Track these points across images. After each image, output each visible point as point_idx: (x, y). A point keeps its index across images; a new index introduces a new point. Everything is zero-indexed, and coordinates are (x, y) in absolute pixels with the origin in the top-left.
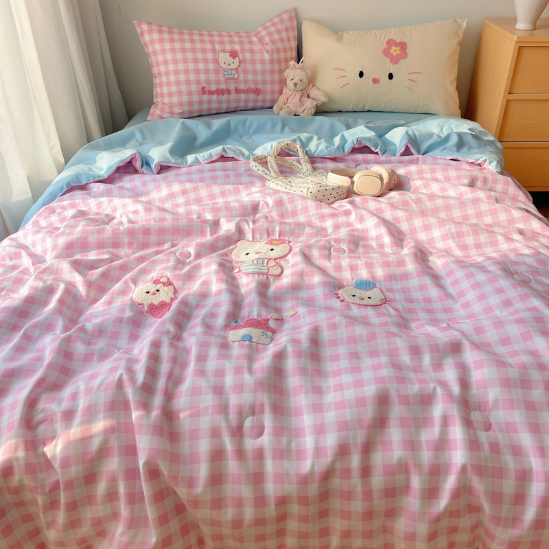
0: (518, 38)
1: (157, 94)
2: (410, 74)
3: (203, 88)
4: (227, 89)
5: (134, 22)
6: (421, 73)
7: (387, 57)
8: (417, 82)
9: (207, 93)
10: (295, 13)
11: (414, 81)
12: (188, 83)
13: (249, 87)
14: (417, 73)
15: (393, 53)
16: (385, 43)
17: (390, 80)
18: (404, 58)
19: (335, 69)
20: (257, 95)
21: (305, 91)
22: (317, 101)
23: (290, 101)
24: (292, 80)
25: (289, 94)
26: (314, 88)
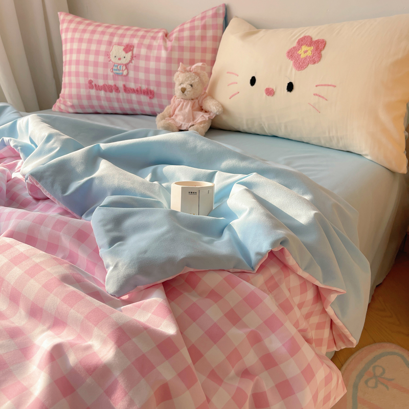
2: (318, 87)
3: (90, 82)
4: (115, 85)
5: (59, 13)
6: (335, 86)
7: (291, 60)
8: (326, 100)
9: (94, 88)
10: (225, 10)
11: (323, 97)
12: (77, 74)
13: (140, 87)
14: (329, 85)
15: (300, 55)
16: (297, 41)
17: (289, 92)
18: (314, 63)
19: (228, 73)
20: (150, 98)
21: (197, 101)
22: (210, 114)
23: (176, 112)
24: (180, 84)
25: (177, 102)
26: (208, 97)
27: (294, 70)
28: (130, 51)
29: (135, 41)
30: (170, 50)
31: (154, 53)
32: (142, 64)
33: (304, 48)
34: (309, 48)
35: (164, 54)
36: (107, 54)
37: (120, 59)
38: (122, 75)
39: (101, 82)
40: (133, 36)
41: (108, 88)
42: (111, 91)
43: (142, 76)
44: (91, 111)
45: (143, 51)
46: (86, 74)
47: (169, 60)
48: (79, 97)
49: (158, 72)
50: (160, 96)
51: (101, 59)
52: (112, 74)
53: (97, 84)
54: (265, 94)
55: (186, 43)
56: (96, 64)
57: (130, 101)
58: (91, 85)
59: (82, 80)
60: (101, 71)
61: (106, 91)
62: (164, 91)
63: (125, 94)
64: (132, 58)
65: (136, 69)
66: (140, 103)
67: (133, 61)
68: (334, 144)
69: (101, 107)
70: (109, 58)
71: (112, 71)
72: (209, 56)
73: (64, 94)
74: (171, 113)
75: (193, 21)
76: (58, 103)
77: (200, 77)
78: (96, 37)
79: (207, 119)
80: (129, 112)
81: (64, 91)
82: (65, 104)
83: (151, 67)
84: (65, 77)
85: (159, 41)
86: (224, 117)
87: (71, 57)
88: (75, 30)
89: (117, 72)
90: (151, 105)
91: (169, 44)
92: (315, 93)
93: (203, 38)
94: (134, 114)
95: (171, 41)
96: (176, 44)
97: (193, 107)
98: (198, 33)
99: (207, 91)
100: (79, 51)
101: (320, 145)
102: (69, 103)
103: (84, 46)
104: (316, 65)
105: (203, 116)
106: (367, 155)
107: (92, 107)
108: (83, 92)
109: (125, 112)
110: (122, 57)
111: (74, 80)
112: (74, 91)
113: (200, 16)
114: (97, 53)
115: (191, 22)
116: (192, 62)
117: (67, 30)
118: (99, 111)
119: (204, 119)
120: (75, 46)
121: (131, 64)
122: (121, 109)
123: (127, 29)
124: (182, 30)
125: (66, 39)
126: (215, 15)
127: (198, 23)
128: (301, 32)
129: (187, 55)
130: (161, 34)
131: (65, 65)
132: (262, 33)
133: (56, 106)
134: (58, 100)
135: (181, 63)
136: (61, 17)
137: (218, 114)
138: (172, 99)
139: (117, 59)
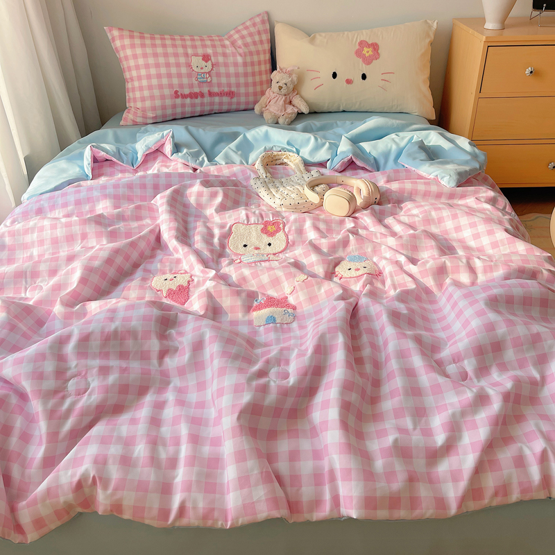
0: (487, 38)
1: (129, 99)
2: (383, 75)
3: (176, 92)
4: (200, 92)
5: (106, 28)
6: (393, 73)
7: (360, 58)
8: (389, 82)
9: (180, 97)
10: (267, 17)
12: (160, 87)
13: (223, 90)
14: (390, 73)
15: (365, 54)
16: (357, 44)
17: (364, 80)
18: (376, 59)
19: (308, 71)
20: (231, 98)
21: (288, 96)
24: (277, 83)
27: (364, 65)
28: (208, 60)
29: (210, 51)
30: (244, 55)
31: (231, 60)
32: (222, 70)
33: (366, 49)
34: (369, 49)
35: (240, 59)
36: (189, 65)
37: (202, 68)
38: (206, 82)
39: (187, 91)
40: (204, 46)
41: (193, 96)
42: (197, 98)
43: (224, 80)
44: (171, 118)
45: (221, 59)
46: (171, 86)
47: (245, 64)
48: (164, 107)
49: (237, 75)
50: (239, 95)
51: (184, 70)
52: (197, 82)
53: (183, 93)
54: (345, 83)
55: (252, 48)
56: (179, 75)
57: (212, 104)
58: (176, 95)
59: (167, 92)
60: (185, 81)
61: (191, 98)
62: (242, 90)
63: (209, 98)
64: (213, 65)
65: (218, 75)
66: (220, 104)
67: (214, 69)
70: (191, 68)
71: (197, 80)
78: (170, 50)
83: (231, 72)
85: (230, 49)
88: (143, 46)
89: (202, 80)
90: (230, 104)
91: (240, 51)
92: (382, 79)
94: (209, 114)
100: (157, 65)
102: (151, 115)
103: (161, 60)
104: (378, 60)
105: (293, 109)
110: (203, 66)
111: (156, 92)
112: (158, 103)
113: (250, 23)
114: (178, 65)
115: (245, 28)
121: (212, 71)
123: (192, 40)
124: (243, 37)
126: (263, 22)
139: (200, 68)
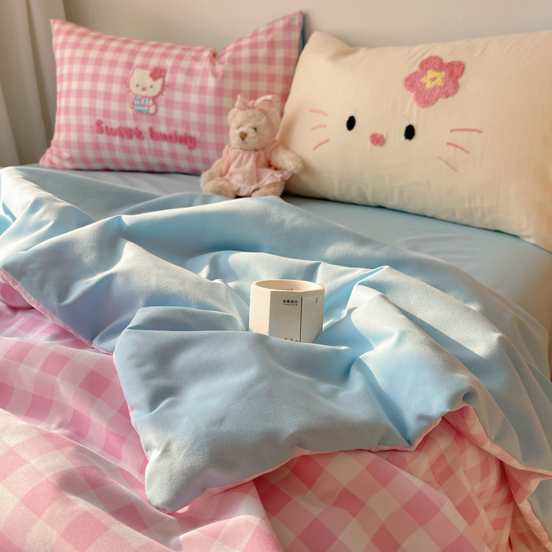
2: (454, 133)
3: (99, 123)
4: (137, 129)
5: (51, 21)
6: (480, 132)
7: (411, 92)
8: (467, 152)
9: (105, 131)
10: (302, 20)
11: (462, 148)
12: (79, 111)
13: (175, 132)
14: (471, 130)
15: (425, 84)
16: (419, 63)
17: (408, 141)
18: (448, 96)
19: (311, 111)
20: (190, 148)
21: (262, 153)
22: (282, 173)
23: (232, 169)
24: (238, 127)
25: (232, 154)
26: (280, 148)
27: (416, 107)
28: (160, 76)
29: (168, 63)
30: (222, 77)
31: (197, 81)
32: (178, 96)
33: (431, 74)
34: (439, 74)
35: (211, 82)
36: (125, 82)
37: (144, 89)
38: (148, 113)
39: (115, 124)
40: (164, 56)
41: (126, 133)
42: (130, 137)
43: (177, 114)
44: (98, 166)
45: (180, 78)
46: (92, 111)
47: (219, 92)
48: (81, 145)
49: (202, 109)
50: (204, 145)
51: (116, 89)
52: (131, 111)
53: (109, 126)
54: (369, 143)
55: (245, 67)
56: (108, 96)
57: (158, 153)
58: (99, 127)
59: (86, 120)
60: (115, 106)
61: (122, 136)
62: (211, 137)
63: (151, 142)
64: (163, 87)
65: (170, 104)
66: (174, 155)
67: (165, 93)
68: (476, 220)
69: (115, 161)
70: (128, 87)
71: (133, 108)
72: (278, 87)
73: (58, 141)
74: (224, 170)
75: (255, 35)
76: (48, 155)
77: (268, 117)
78: (109, 55)
79: (279, 180)
80: (157, 169)
81: (59, 136)
82: (59, 155)
83: (192, 101)
84: (59, 114)
85: (203, 64)
86: (305, 178)
87: (69, 85)
88: (76, 46)
89: (141, 108)
90: (191, 159)
91: (219, 68)
92: (449, 141)
93: (270, 60)
94: (164, 172)
95: (222, 63)
96: (230, 68)
97: (257, 161)
98: (262, 52)
99: (277, 138)
100: (82, 77)
101: (453, 220)
102: (66, 155)
103: (90, 69)
104: (450, 99)
105: (272, 175)
106: (528, 237)
107: (101, 160)
108: (88, 137)
109: (150, 169)
110: (147, 85)
111: (73, 119)
112: (74, 136)
113: (265, 28)
114: (110, 79)
115: (252, 36)
116: (254, 95)
117: (64, 45)
118: (112, 166)
119: (275, 180)
120: (76, 68)
121: (161, 97)
122: (146, 164)
123: (156, 46)
124: (238, 49)
125: (62, 59)
126: (288, 28)
127: (262, 38)
128: (424, 51)
129: (246, 85)
130: (206, 54)
131: (61, 97)
132: (362, 53)
133: (46, 159)
134: (48, 151)
135: (239, 96)
136: (56, 26)
137: (295, 172)
138: (225, 151)
139: (141, 89)
